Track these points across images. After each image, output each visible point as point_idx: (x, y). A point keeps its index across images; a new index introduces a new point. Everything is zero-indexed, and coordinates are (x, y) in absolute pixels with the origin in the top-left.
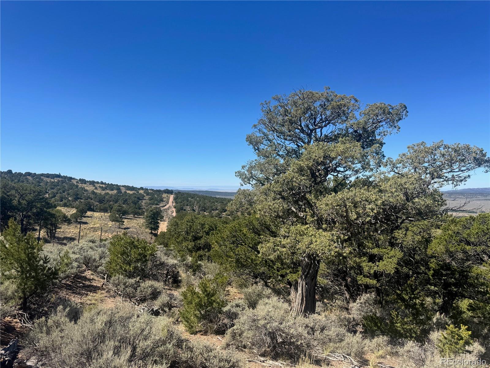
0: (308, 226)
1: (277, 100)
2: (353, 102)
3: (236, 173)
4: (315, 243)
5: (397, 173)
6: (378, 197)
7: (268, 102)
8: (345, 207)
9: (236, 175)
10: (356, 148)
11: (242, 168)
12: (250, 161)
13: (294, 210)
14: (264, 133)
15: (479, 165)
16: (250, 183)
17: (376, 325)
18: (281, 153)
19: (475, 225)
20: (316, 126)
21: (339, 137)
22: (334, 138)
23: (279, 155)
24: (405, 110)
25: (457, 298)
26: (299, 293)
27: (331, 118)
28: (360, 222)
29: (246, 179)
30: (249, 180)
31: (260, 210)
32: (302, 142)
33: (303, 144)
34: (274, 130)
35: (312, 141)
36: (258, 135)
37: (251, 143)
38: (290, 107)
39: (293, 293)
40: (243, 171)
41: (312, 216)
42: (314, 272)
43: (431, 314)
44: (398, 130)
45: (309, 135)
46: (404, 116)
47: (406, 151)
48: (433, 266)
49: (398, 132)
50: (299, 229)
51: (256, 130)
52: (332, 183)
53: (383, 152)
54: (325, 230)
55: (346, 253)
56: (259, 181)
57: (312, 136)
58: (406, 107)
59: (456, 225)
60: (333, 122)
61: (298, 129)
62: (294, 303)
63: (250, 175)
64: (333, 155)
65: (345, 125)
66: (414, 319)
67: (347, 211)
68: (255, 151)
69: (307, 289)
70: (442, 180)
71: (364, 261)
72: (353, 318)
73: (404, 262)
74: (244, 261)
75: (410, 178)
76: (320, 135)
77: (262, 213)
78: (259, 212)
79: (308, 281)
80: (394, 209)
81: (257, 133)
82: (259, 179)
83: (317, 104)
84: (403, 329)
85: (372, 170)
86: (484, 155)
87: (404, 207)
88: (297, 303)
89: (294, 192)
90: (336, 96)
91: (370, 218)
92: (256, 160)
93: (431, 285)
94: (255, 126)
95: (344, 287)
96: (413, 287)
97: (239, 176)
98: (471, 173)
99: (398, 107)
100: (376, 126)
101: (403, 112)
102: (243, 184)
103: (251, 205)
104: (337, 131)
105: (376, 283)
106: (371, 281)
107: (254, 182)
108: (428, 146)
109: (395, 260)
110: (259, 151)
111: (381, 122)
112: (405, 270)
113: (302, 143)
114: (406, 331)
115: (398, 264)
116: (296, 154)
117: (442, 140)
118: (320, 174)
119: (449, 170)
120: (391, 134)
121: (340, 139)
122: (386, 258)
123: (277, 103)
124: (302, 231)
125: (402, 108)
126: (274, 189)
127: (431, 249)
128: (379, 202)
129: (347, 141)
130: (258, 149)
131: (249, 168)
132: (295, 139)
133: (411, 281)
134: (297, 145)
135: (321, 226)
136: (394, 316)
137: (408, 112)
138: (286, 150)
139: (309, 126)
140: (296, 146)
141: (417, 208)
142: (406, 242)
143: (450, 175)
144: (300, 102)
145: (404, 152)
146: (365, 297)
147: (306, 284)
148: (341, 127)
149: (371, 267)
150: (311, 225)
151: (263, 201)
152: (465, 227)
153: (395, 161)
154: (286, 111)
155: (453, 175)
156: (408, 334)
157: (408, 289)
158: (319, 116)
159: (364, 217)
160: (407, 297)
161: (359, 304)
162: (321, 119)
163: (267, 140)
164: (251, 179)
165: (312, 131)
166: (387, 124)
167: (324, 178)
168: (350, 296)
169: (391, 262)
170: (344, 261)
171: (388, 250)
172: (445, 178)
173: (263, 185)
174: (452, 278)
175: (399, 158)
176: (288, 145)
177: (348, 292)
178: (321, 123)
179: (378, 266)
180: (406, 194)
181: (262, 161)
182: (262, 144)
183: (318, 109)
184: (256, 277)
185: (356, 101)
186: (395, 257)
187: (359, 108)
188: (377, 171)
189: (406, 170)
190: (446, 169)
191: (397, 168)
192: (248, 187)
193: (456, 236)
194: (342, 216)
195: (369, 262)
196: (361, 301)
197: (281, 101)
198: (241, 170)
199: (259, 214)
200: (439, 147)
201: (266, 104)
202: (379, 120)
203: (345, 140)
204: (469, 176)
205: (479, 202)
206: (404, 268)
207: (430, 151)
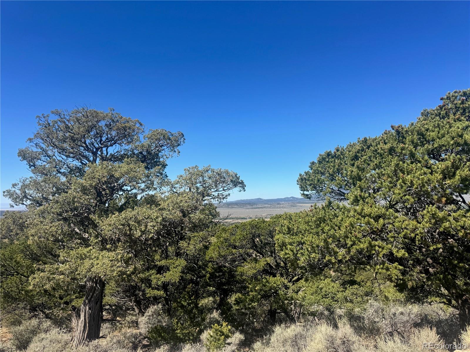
0: (91, 248)
1: (57, 114)
2: (138, 125)
3: (4, 192)
4: (96, 267)
5: (175, 192)
6: (159, 214)
7: (46, 115)
8: (128, 226)
9: (3, 195)
10: (141, 169)
11: (12, 186)
12: (23, 178)
13: (78, 231)
14: (42, 148)
15: (235, 186)
16: (23, 204)
17: (160, 336)
18: (62, 170)
19: (239, 232)
20: (101, 144)
21: (125, 157)
22: (119, 158)
23: (60, 173)
24: (182, 137)
25: (230, 294)
26: (81, 319)
27: (116, 138)
28: (144, 239)
29: (17, 199)
30: (22, 200)
31: (32, 235)
32: (86, 159)
33: (88, 162)
34: (55, 146)
35: (98, 159)
36: (35, 150)
37: (24, 158)
38: (72, 123)
39: (74, 321)
40: (14, 189)
41: (97, 237)
42: (98, 295)
43: (205, 315)
44: (178, 154)
45: (95, 154)
46: (182, 143)
47: (183, 173)
48: (210, 270)
49: (178, 155)
50: (80, 252)
51: (31, 144)
52: (123, 200)
53: (166, 172)
54: (109, 250)
55: (130, 271)
56: (34, 200)
57: (98, 155)
58: (183, 135)
59: (225, 233)
60: (119, 142)
61: (82, 146)
62: (75, 332)
63: (23, 194)
64: (117, 175)
65: (130, 146)
66: (192, 322)
67: (130, 230)
68: (30, 167)
69: (90, 315)
70: (210, 198)
71: (153, 273)
72: (140, 333)
73: (188, 269)
74: (16, 294)
75: (185, 197)
76: (106, 154)
77: (36, 238)
78: (31, 238)
79: (92, 305)
80: (174, 224)
81: (32, 148)
82: (35, 198)
83: (102, 124)
84: (183, 334)
85: (155, 189)
86: (238, 178)
87: (182, 222)
88: (79, 331)
89: (76, 213)
90: (122, 118)
91: (153, 234)
92: (31, 178)
93: (210, 286)
94: (30, 140)
95: (134, 302)
96: (190, 294)
97: (9, 196)
98: (230, 192)
99: (177, 135)
100: (158, 149)
101: (181, 139)
102: (14, 205)
103: (22, 230)
104: (123, 151)
105: (163, 294)
106: (159, 292)
107: (29, 202)
108: (200, 169)
109: (180, 268)
110: (35, 167)
111: (162, 145)
112: (189, 276)
113: (86, 161)
114: (185, 335)
115: (183, 272)
116: (80, 172)
117: (210, 165)
118: (106, 194)
119: (216, 189)
120: (172, 157)
121: (126, 159)
122: (172, 268)
123: (57, 118)
124: (84, 254)
125: (180, 135)
126: (53, 210)
127: (208, 255)
128: (160, 219)
129: (132, 162)
130: (34, 166)
131: (22, 186)
132: (79, 156)
133: (189, 288)
134: (81, 162)
135: (105, 246)
136: (175, 324)
137: (185, 139)
138: (68, 167)
139: (95, 144)
140: (80, 164)
141: (193, 222)
142: (189, 251)
143: (216, 194)
144: (84, 119)
145: (181, 174)
146: (152, 309)
147: (90, 309)
148: (127, 148)
149: (159, 279)
150: (94, 246)
151: (37, 224)
152: (232, 234)
153: (173, 182)
154: (67, 127)
155: (219, 193)
156: (187, 338)
157: (186, 296)
158: (105, 135)
159: (148, 234)
160: (185, 304)
161: (147, 317)
162: (107, 139)
163: (45, 156)
164: (25, 199)
165: (97, 149)
166: (168, 148)
167: (110, 197)
168: (139, 311)
169: (176, 272)
170: (128, 279)
171: (174, 260)
172: (212, 196)
173: (41, 205)
174: (223, 278)
175: (178, 179)
176: (71, 163)
177: (137, 307)
178: (107, 142)
179: (165, 277)
180: (182, 211)
181: (40, 179)
182: (39, 160)
183: (104, 128)
184: (33, 309)
185: (141, 125)
186: (180, 266)
187: (143, 132)
188: (161, 190)
189: (182, 190)
190: (214, 189)
191: (175, 188)
192: (21, 208)
193: (225, 243)
194: (125, 235)
195: (157, 274)
196: (149, 313)
197: (62, 116)
198: (11, 189)
199: (32, 240)
200: (207, 171)
201: (44, 117)
202: (161, 145)
203: (130, 160)
204: (229, 194)
205: (248, 210)
206: (188, 275)
207: (200, 174)
